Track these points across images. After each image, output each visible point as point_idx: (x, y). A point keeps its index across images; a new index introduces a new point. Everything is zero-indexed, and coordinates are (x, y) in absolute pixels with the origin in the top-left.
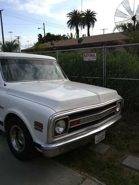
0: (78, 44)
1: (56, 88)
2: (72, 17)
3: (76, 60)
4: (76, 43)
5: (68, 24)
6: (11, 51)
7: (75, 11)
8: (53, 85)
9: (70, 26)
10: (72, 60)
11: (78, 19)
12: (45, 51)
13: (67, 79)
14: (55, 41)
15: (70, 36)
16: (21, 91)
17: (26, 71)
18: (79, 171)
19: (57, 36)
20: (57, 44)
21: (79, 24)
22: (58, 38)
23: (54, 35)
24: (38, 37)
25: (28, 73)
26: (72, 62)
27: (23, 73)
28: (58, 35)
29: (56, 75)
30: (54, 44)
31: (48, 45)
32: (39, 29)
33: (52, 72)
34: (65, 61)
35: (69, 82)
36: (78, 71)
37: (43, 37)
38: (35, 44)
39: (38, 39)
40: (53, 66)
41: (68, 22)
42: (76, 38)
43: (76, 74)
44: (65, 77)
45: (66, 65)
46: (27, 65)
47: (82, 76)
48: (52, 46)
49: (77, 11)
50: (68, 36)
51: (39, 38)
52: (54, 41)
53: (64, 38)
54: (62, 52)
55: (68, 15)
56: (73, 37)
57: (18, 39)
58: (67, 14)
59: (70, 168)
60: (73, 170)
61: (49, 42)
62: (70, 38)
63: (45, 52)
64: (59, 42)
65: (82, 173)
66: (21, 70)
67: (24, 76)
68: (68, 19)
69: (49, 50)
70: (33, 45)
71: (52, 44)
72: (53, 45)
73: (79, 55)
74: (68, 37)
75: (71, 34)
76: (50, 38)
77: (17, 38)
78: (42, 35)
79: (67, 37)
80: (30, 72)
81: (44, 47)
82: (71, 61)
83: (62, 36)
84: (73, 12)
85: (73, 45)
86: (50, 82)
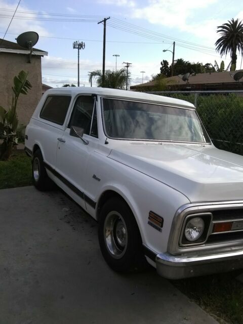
0: (235, 81)
1: (187, 158)
2: (226, 32)
3: (231, 111)
4: (231, 80)
5: (218, 45)
6: (114, 87)
7: (233, 21)
8: (182, 152)
9: (221, 48)
10: (223, 110)
11: (238, 36)
12: (171, 90)
13: (211, 144)
14: (191, 74)
15: (220, 67)
16: (129, 155)
17: (137, 122)
18: (216, 316)
19: (195, 65)
20: (193, 79)
21: (239, 46)
22: (196, 69)
23: (190, 63)
24: (161, 66)
25: (140, 126)
26: (221, 114)
27: (133, 126)
28: (196, 63)
29: (187, 134)
30: (188, 80)
31: (178, 80)
32: (164, 51)
33: (181, 128)
34: (208, 110)
35: (212, 149)
36: (232, 131)
37: (169, 66)
38: (153, 78)
39: (161, 69)
40: (186, 118)
41: (218, 41)
42: (229, 70)
43: (226, 136)
44: (208, 141)
45: (209, 119)
46: (139, 112)
47: (237, 141)
48: (184, 83)
49: (237, 22)
50: (215, 66)
51: (163, 67)
52: (189, 74)
53: (207, 69)
54: (202, 94)
55: (220, 29)
56: (225, 69)
57: (126, 68)
58: (219, 27)
59: (199, 305)
60: (205, 310)
61: (180, 76)
62: (218, 70)
63: (173, 93)
64: (199, 75)
65: (222, 321)
66: (131, 120)
67: (134, 131)
68: (219, 36)
69: (178, 90)
70: (151, 79)
71: (184, 79)
72: (186, 81)
73: (238, 102)
74: (216, 68)
75: (223, 64)
76: (181, 67)
77: (126, 65)
78: (168, 63)
79: (213, 68)
80: (143, 124)
81: (170, 84)
82: (219, 112)
83: (205, 66)
84: (229, 24)
85: (223, 83)
86: (180, 146)
